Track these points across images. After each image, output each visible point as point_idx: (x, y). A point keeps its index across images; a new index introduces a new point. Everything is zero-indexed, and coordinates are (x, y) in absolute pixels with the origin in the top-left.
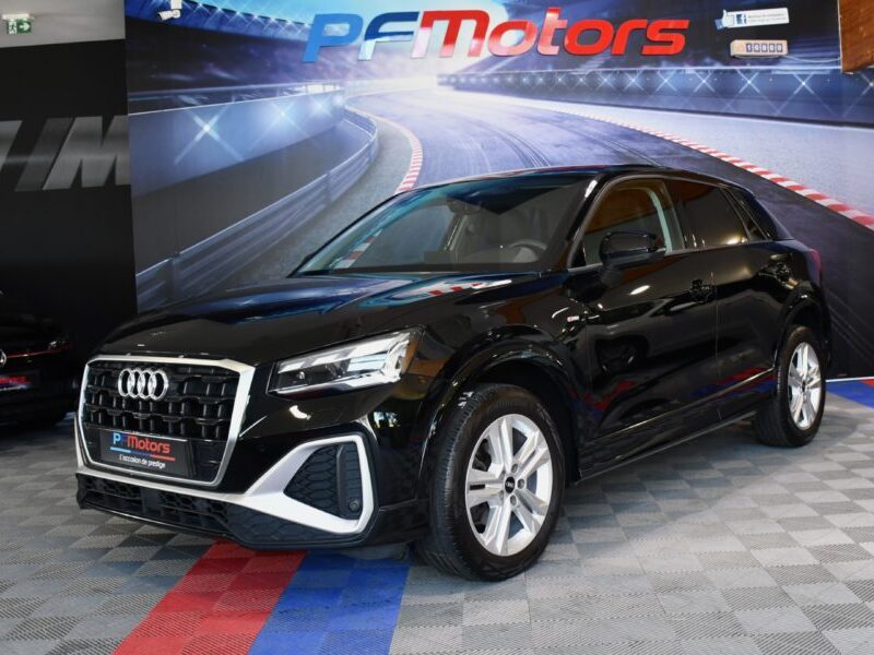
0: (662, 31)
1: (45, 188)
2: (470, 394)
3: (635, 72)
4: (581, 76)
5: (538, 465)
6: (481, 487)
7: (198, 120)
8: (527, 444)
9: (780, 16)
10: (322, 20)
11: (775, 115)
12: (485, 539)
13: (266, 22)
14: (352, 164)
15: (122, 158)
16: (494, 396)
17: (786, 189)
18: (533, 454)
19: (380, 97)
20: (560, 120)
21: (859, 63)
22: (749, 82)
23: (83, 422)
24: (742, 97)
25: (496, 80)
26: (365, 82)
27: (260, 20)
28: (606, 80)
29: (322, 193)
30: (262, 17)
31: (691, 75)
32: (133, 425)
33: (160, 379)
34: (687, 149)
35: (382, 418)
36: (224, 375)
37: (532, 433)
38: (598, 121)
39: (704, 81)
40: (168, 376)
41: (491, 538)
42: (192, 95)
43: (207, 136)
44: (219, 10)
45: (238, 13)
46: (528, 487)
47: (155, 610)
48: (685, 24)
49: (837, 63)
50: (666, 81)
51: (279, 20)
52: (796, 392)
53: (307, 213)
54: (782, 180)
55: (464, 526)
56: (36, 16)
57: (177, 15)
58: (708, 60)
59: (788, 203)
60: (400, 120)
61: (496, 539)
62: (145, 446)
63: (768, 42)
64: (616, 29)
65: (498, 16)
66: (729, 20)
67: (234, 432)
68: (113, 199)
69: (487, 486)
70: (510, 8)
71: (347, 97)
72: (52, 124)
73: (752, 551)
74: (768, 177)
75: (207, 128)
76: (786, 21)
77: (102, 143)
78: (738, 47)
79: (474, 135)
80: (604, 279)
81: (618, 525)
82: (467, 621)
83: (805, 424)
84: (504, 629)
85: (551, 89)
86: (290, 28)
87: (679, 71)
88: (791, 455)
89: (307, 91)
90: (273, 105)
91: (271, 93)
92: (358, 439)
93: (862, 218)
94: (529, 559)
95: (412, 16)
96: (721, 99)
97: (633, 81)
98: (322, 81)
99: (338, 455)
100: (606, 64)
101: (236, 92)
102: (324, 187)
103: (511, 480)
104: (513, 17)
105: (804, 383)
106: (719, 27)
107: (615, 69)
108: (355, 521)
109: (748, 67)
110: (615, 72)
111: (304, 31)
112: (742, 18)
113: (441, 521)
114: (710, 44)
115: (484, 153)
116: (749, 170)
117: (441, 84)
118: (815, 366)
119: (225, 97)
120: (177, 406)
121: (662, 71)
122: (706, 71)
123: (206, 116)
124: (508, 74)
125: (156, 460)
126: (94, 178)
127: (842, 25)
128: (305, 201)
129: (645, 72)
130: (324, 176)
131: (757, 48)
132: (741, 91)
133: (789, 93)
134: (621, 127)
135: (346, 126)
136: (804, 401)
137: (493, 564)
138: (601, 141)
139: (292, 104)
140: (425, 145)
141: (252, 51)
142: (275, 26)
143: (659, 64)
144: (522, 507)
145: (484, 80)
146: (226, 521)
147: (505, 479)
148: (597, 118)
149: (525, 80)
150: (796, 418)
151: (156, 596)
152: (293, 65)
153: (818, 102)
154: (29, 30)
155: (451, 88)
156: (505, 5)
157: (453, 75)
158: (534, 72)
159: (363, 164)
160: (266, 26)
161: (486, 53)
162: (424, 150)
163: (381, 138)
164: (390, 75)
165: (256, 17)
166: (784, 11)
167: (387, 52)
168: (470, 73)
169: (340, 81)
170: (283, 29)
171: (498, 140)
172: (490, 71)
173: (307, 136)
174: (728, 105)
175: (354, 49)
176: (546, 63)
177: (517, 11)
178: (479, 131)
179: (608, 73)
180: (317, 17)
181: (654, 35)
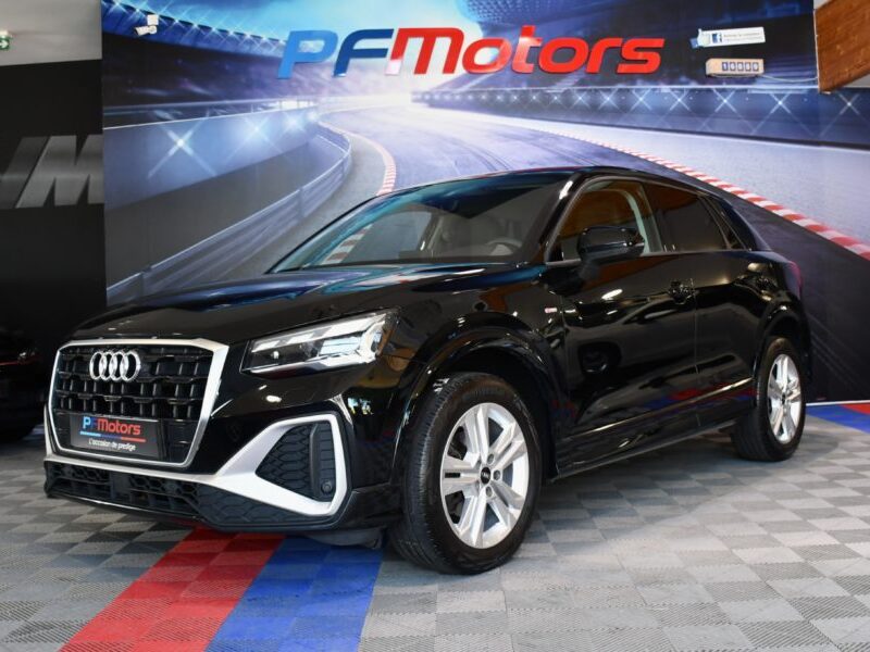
0: (637, 49)
1: (18, 206)
2: (446, 381)
3: (609, 91)
4: (556, 94)
5: (514, 458)
6: (456, 475)
7: (172, 135)
8: (503, 436)
9: (756, 35)
10: (297, 37)
11: (752, 134)
12: (460, 530)
13: (241, 38)
14: (325, 179)
15: (96, 177)
16: (470, 384)
17: (762, 209)
18: (509, 446)
19: (353, 113)
20: (535, 137)
21: (837, 81)
22: (725, 101)
23: (53, 408)
24: (718, 115)
25: (470, 97)
26: (340, 98)
27: (237, 37)
28: (581, 99)
29: (295, 209)
30: (237, 34)
31: (666, 94)
32: (103, 408)
33: (132, 360)
34: (662, 167)
35: (356, 404)
36: (198, 354)
37: (508, 424)
38: (573, 139)
39: (679, 100)
40: (140, 356)
41: (467, 528)
42: (166, 110)
43: (180, 151)
44: (195, 26)
45: (214, 30)
46: (504, 480)
47: (120, 597)
49: (814, 83)
50: (641, 99)
51: (254, 37)
52: (776, 404)
53: (279, 229)
54: (759, 200)
55: (440, 514)
56: (15, 34)
57: (154, 31)
58: (683, 79)
59: (765, 223)
61: (470, 530)
62: (116, 429)
63: (744, 61)
64: (590, 47)
65: (473, 33)
66: (704, 39)
67: (207, 411)
68: (86, 217)
69: (462, 475)
70: (485, 26)
71: (321, 114)
72: (28, 143)
73: (734, 551)
74: (744, 197)
75: (181, 143)
76: (762, 40)
77: (75, 164)
78: (714, 66)
79: (448, 153)
80: (582, 274)
81: (595, 528)
82: (440, 610)
83: (785, 438)
84: (479, 616)
85: (525, 107)
86: (265, 45)
87: (654, 90)
88: (770, 468)
89: (281, 107)
90: (247, 120)
91: (245, 109)
92: (332, 418)
93: (839, 239)
94: (504, 553)
95: (386, 34)
96: (697, 118)
97: (608, 99)
98: (296, 97)
99: (312, 435)
100: (582, 83)
101: (211, 107)
102: (296, 203)
103: (486, 470)
104: (488, 35)
105: (784, 396)
106: (695, 46)
107: (589, 87)
108: (328, 503)
109: (724, 86)
110: (590, 90)
111: (279, 47)
112: (718, 37)
113: (416, 507)
114: (686, 63)
116: (725, 189)
117: (415, 101)
118: (795, 379)
119: (199, 112)
120: (149, 387)
121: (638, 90)
122: (682, 90)
123: (180, 131)
124: (482, 92)
125: (125, 442)
126: (66, 196)
127: (819, 46)
128: (277, 217)
129: (620, 90)
130: (296, 192)
131: (732, 66)
132: (717, 110)
133: (766, 112)
134: (596, 145)
135: (319, 141)
136: (785, 413)
137: (466, 555)
138: (575, 159)
139: (265, 121)
140: (398, 162)
141: (227, 67)
142: (250, 43)
143: (634, 83)
144: (498, 500)
145: (458, 97)
146: (196, 502)
147: (481, 468)
148: (571, 136)
149: (499, 98)
150: (776, 431)
151: (122, 585)
152: (267, 81)
153: (795, 122)
154: (7, 48)
155: (423, 104)
156: (480, 23)
157: (428, 93)
158: (508, 89)
159: (336, 180)
160: (242, 43)
161: (460, 70)
162: (397, 167)
163: (355, 154)
164: (364, 91)
165: (231, 33)
166: (760, 30)
167: (361, 69)
168: (444, 90)
169: (314, 97)
170: (258, 45)
171: (472, 157)
172: (466, 88)
173: (281, 152)
174: (704, 124)
175: (329, 65)
176: (520, 81)
177: (492, 28)
178: (453, 148)
179: (582, 91)
180: (292, 34)
181: (629, 54)
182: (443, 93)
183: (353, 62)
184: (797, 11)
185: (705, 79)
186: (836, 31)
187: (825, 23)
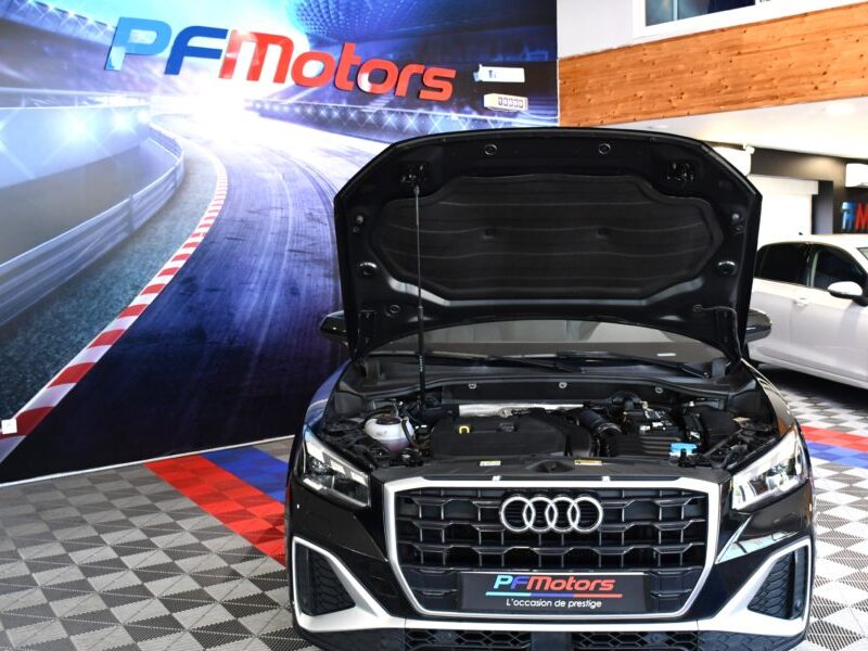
0: (435, 78)
3: (412, 114)
4: (370, 113)
9: (516, 75)
10: (127, 24)
13: (63, 16)
14: (156, 188)
19: (185, 116)
25: (297, 110)
26: (172, 99)
27: (58, 13)
29: (124, 220)
31: (454, 121)
39: (464, 127)
48: (452, 74)
49: (556, 121)
50: (436, 125)
51: (79, 17)
53: (107, 242)
58: (468, 109)
63: (513, 98)
65: (302, 45)
66: (484, 74)
70: (312, 38)
71: (152, 114)
78: (491, 100)
79: (277, 165)
85: (345, 124)
86: (91, 28)
87: (446, 117)
89: (109, 103)
90: (70, 115)
91: (67, 101)
95: (221, 33)
98: (126, 94)
100: (391, 105)
101: (27, 95)
102: (125, 214)
104: (315, 48)
106: (477, 80)
107: (397, 110)
109: (494, 118)
110: (397, 113)
111: (107, 33)
112: (493, 74)
114: (469, 94)
115: (285, 184)
117: (247, 108)
119: (13, 100)
121: (434, 116)
122: (466, 119)
124: (309, 105)
127: (562, 89)
128: (105, 228)
129: (421, 115)
130: (126, 201)
131: (505, 102)
135: (152, 146)
139: (92, 116)
140: (230, 173)
141: (47, 49)
142: (74, 23)
143: (431, 110)
145: (286, 109)
149: (323, 113)
152: (94, 71)
155: (256, 114)
156: (308, 34)
157: (259, 101)
158: (331, 105)
159: (168, 189)
160: (64, 22)
161: (289, 81)
162: (229, 178)
163: (186, 161)
164: (197, 94)
165: (51, 8)
166: (520, 71)
167: (195, 69)
168: (272, 100)
169: (144, 95)
170: (83, 27)
171: (297, 171)
172: (293, 100)
173: (108, 154)
175: (161, 60)
176: (341, 97)
177: (318, 42)
178: (281, 160)
179: (391, 112)
180: (121, 20)
181: (429, 82)
182: (274, 103)
183: (187, 60)
184: (546, 59)
185: (483, 110)
186: (587, 83)
187: (572, 72)
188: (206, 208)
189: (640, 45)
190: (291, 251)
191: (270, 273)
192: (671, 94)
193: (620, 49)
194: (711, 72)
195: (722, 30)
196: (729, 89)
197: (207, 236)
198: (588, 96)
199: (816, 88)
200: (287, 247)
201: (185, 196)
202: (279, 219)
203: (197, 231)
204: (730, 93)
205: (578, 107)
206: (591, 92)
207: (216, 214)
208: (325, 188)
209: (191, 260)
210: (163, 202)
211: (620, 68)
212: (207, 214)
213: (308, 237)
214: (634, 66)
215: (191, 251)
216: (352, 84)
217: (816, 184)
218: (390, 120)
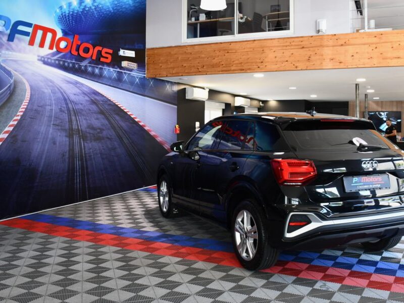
0: (106, 53)
3: (97, 67)
4: (83, 66)
9: (131, 54)
11: (131, 90)
14: (3, 93)
19: (15, 61)
20: (76, 83)
22: (125, 77)
24: (124, 82)
25: (57, 62)
26: (10, 53)
31: (112, 72)
34: (110, 100)
38: (87, 86)
39: (115, 75)
48: (111, 51)
49: (145, 74)
50: (105, 73)
54: (132, 115)
58: (116, 67)
59: (133, 123)
60: (23, 74)
63: (132, 63)
64: (94, 49)
65: (60, 34)
66: (122, 53)
70: (63, 31)
71: (2, 59)
76: (134, 56)
78: (125, 64)
79: (49, 86)
85: (74, 70)
87: (109, 69)
95: (30, 25)
96: (117, 82)
97: (97, 71)
100: (89, 63)
104: (64, 35)
106: (119, 55)
107: (92, 65)
109: (125, 71)
112: (125, 53)
114: (117, 61)
115: (52, 94)
117: (38, 60)
121: (105, 69)
122: (116, 71)
124: (61, 60)
129: (100, 68)
131: (130, 65)
132: (123, 80)
133: (134, 83)
134: (93, 89)
140: (32, 88)
143: (104, 66)
145: (53, 61)
148: (86, 84)
149: (66, 64)
153: (140, 87)
155: (42, 62)
156: (62, 29)
157: (43, 57)
158: (69, 61)
159: (7, 94)
161: (55, 50)
162: (31, 90)
163: (15, 82)
164: (20, 51)
166: (134, 52)
167: (19, 40)
172: (55, 58)
174: (120, 85)
175: (6, 35)
176: (73, 58)
177: (65, 33)
178: (51, 84)
179: (90, 66)
181: (103, 54)
182: (48, 58)
183: (17, 36)
184: (142, 48)
185: (121, 68)
186: (160, 59)
187: (153, 55)
188: (22, 104)
189: (185, 46)
190: (53, 125)
191: (45, 134)
192: (199, 66)
193: (175, 47)
194: (216, 59)
195: (221, 43)
196: (224, 65)
197: (22, 116)
198: (161, 65)
199: (259, 67)
200: (52, 123)
201: (14, 98)
202: (49, 110)
203: (18, 114)
204: (224, 67)
205: (155, 69)
206: (162, 63)
207: (25, 107)
208: (66, 97)
209: (16, 127)
210: (5, 100)
211: (175, 54)
212: (22, 107)
213: (60, 119)
214: (182, 54)
215: (15, 123)
216: (77, 52)
217: (224, 104)
218: (90, 69)
